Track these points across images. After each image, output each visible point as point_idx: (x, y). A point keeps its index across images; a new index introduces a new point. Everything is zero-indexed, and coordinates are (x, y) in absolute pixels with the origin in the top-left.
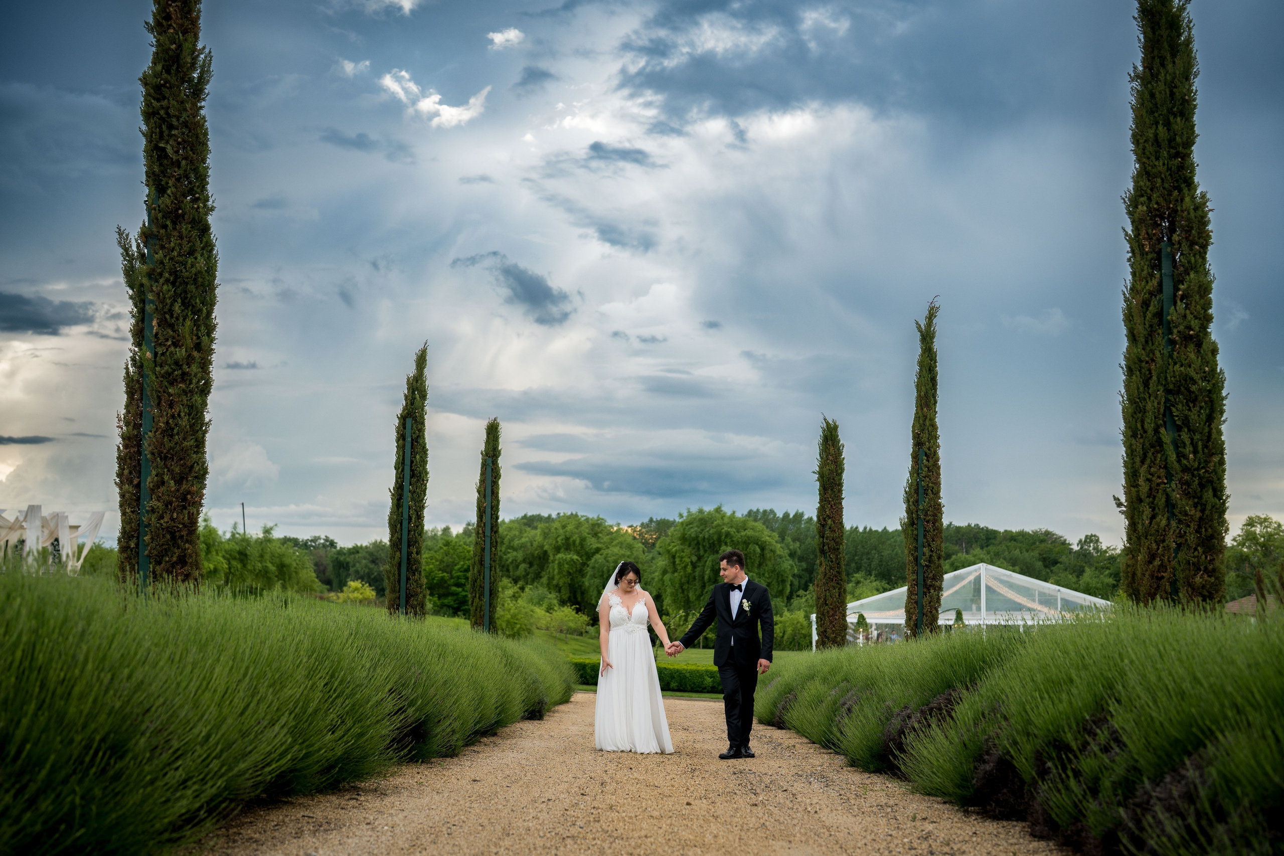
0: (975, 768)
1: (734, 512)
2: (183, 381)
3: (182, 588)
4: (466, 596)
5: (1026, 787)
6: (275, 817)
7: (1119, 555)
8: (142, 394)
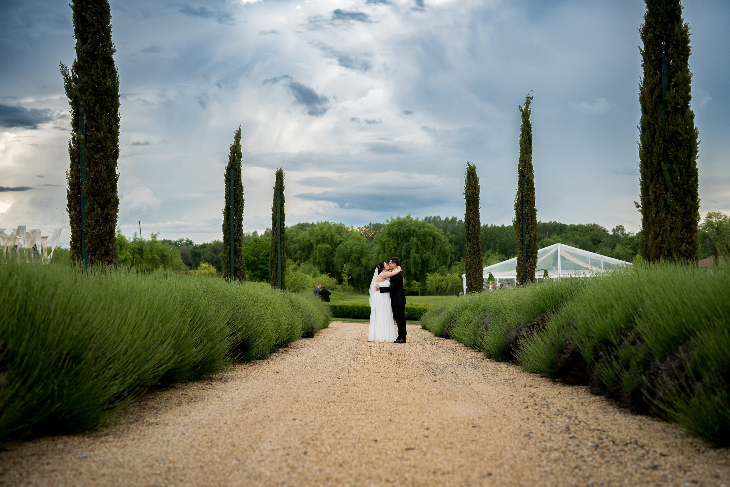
0: (559, 357)
1: (417, 218)
2: (103, 151)
3: (107, 269)
4: (267, 270)
5: (588, 366)
6: (166, 395)
7: (636, 237)
8: (79, 159)
